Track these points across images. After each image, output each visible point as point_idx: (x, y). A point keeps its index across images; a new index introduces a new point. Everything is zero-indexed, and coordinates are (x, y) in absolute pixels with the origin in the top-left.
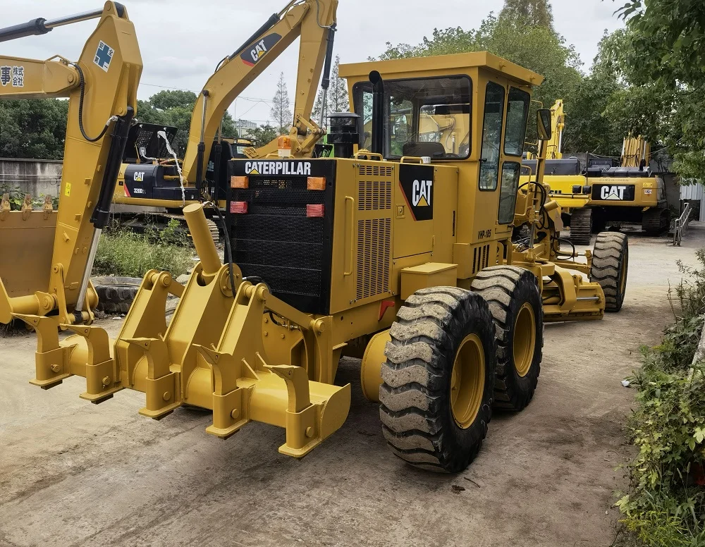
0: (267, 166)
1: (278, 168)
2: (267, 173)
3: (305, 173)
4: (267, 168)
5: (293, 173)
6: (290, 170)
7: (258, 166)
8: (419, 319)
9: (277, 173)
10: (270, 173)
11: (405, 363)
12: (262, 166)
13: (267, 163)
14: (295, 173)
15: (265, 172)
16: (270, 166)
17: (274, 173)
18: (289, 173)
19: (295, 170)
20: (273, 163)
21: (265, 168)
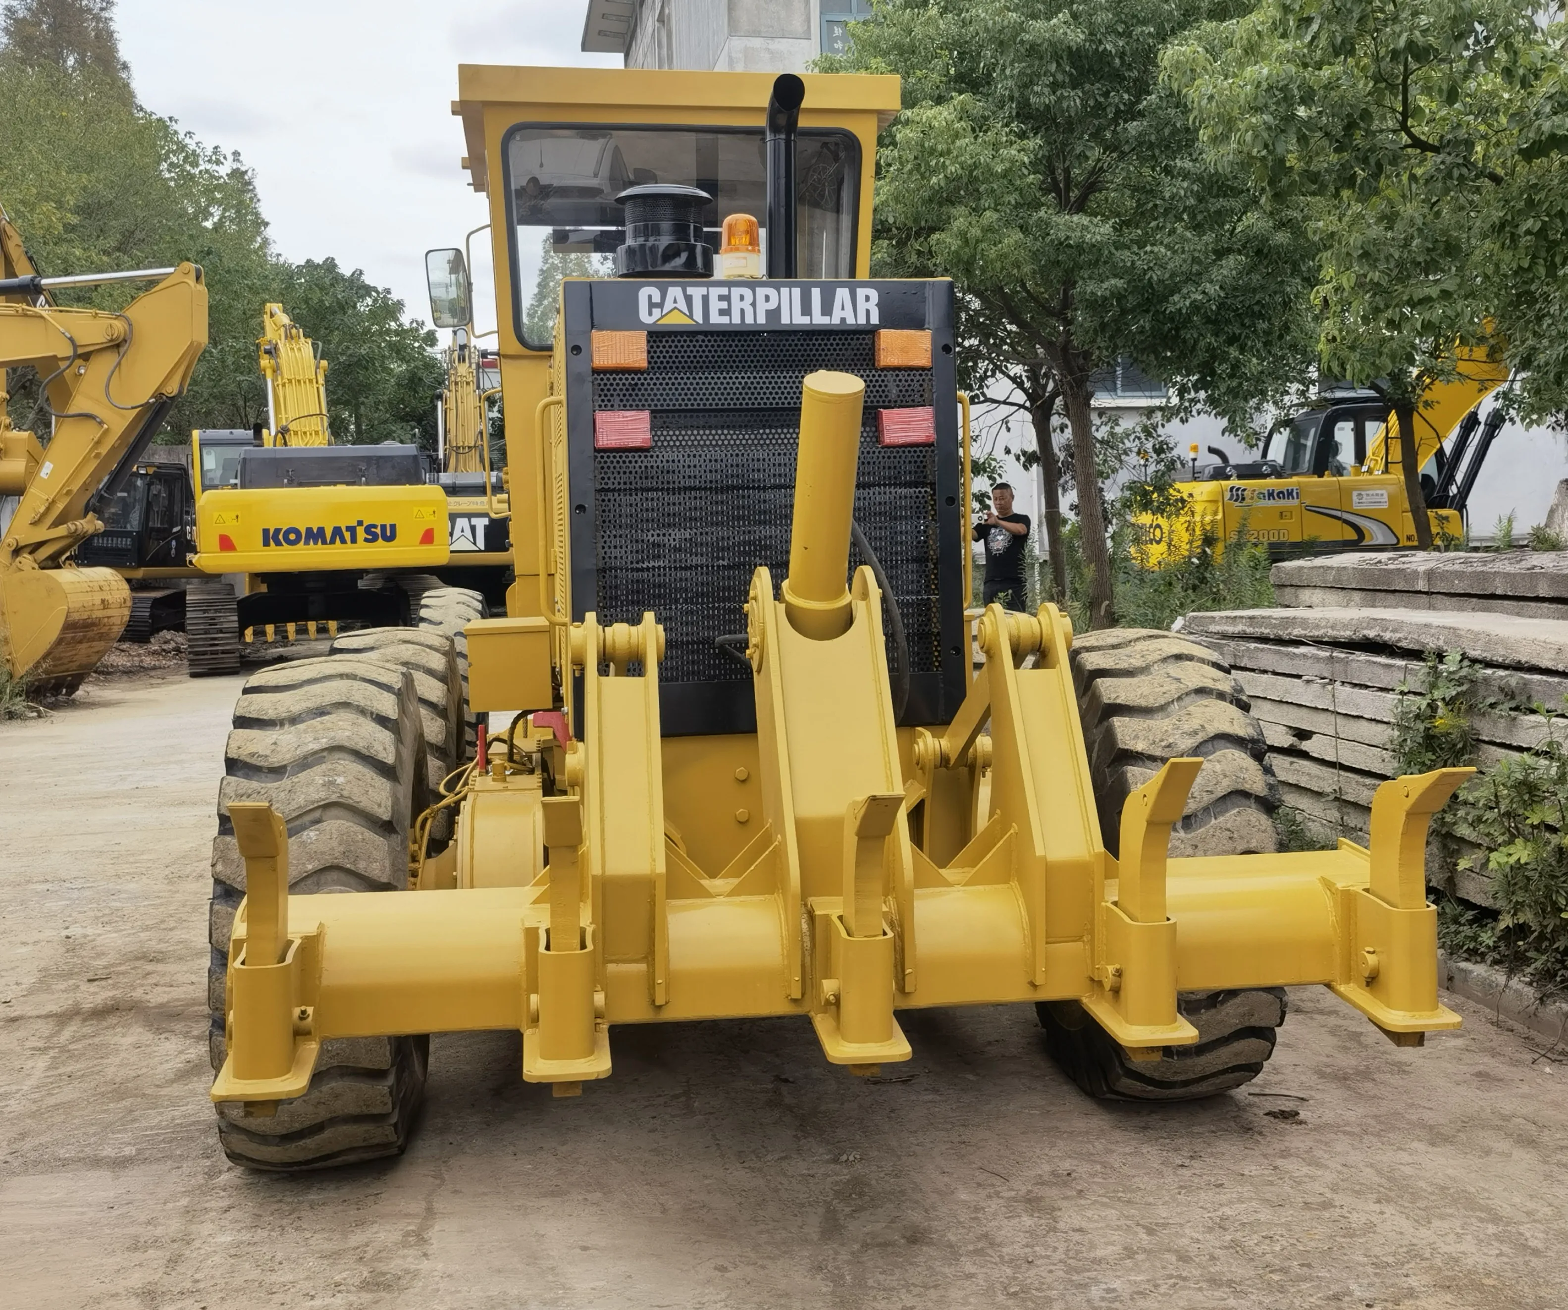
0: (721, 298)
1: (763, 307)
2: (725, 320)
3: (862, 320)
4: (724, 305)
5: (819, 319)
6: (806, 309)
7: (689, 299)
8: (1179, 698)
9: (762, 320)
10: (736, 320)
11: (1206, 809)
12: (705, 299)
13: (724, 291)
14: (825, 320)
15: (716, 319)
16: (735, 298)
17: (749, 320)
18: (806, 320)
19: (827, 309)
20: (747, 292)
21: (715, 305)
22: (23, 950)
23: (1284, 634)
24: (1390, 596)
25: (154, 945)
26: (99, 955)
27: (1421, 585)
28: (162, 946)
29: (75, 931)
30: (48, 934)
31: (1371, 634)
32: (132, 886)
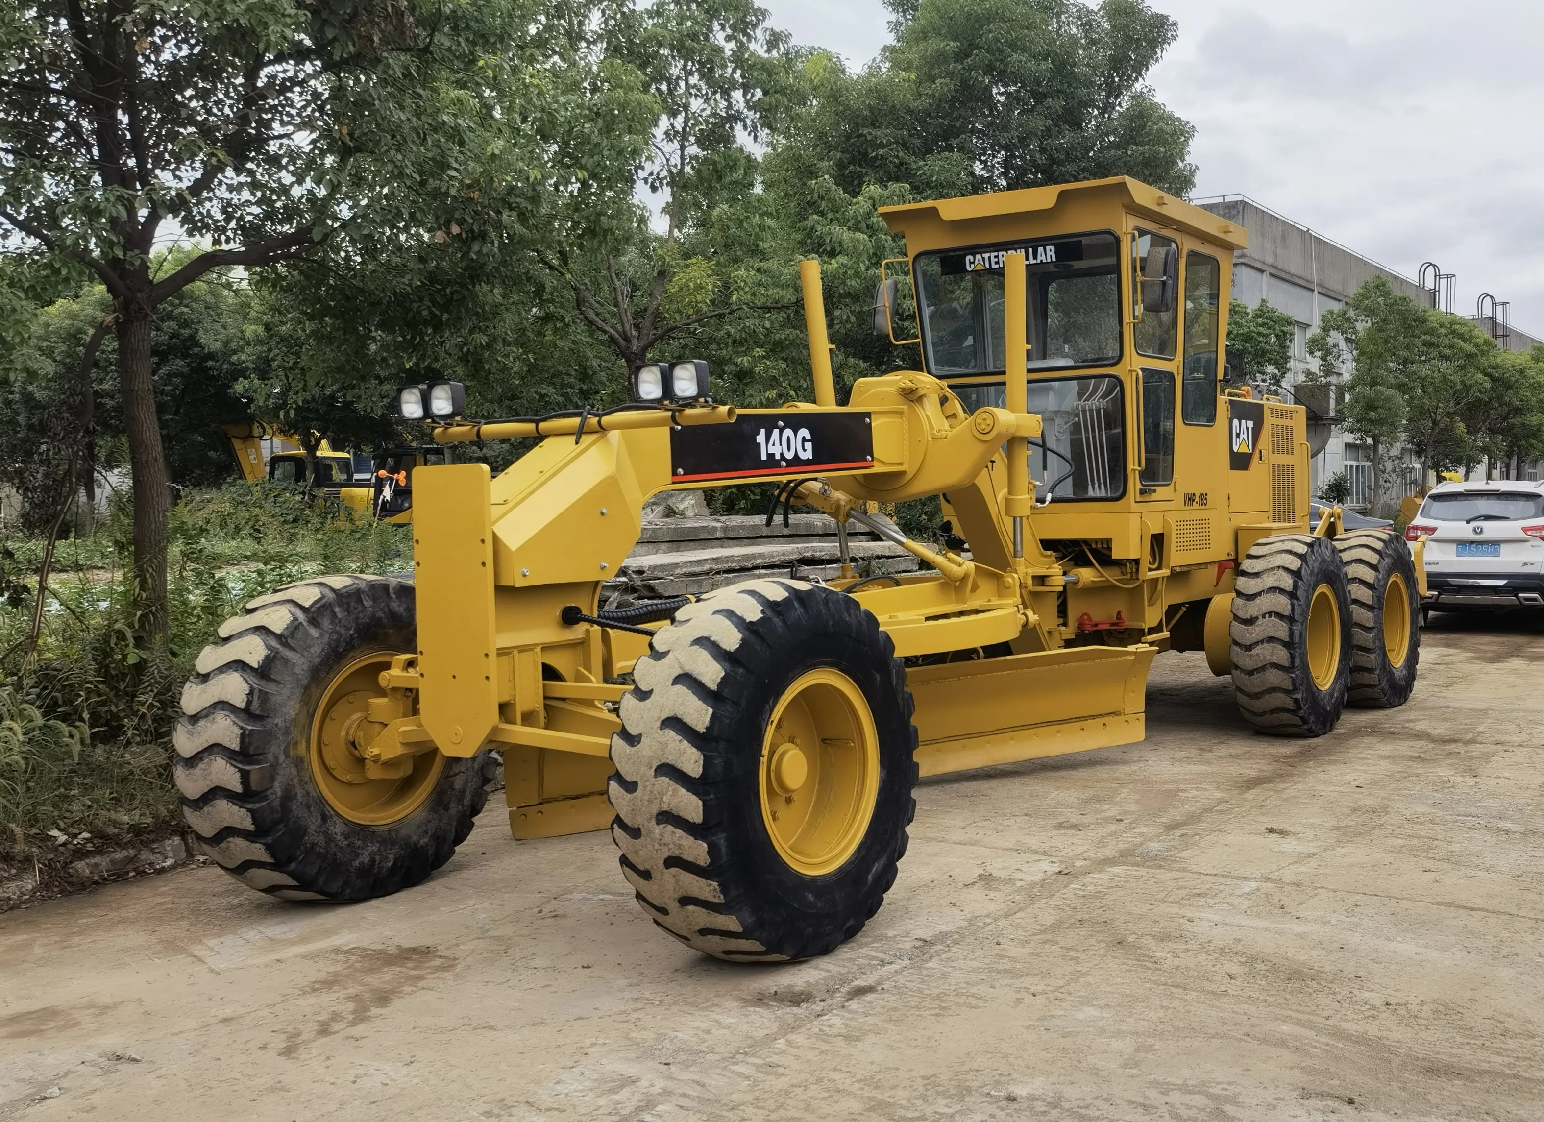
22: (1507, 775)
23: (749, 565)
24: (691, 544)
25: (1415, 765)
26: (1452, 765)
27: (719, 535)
28: (1410, 763)
29: (1471, 781)
30: (1492, 782)
31: (809, 554)
32: (1420, 809)
